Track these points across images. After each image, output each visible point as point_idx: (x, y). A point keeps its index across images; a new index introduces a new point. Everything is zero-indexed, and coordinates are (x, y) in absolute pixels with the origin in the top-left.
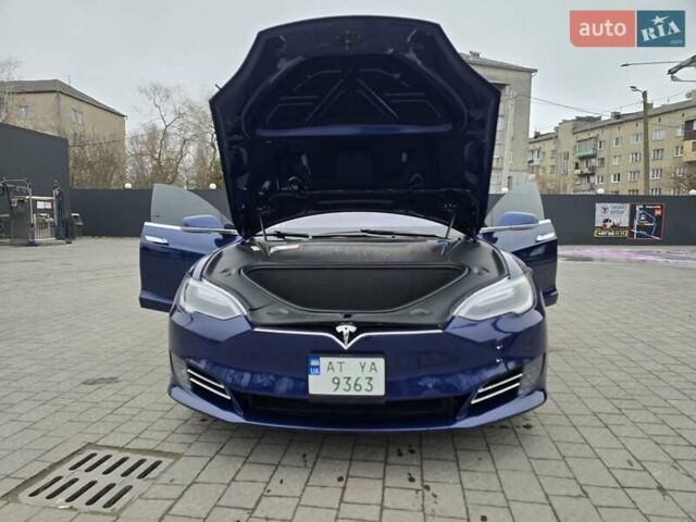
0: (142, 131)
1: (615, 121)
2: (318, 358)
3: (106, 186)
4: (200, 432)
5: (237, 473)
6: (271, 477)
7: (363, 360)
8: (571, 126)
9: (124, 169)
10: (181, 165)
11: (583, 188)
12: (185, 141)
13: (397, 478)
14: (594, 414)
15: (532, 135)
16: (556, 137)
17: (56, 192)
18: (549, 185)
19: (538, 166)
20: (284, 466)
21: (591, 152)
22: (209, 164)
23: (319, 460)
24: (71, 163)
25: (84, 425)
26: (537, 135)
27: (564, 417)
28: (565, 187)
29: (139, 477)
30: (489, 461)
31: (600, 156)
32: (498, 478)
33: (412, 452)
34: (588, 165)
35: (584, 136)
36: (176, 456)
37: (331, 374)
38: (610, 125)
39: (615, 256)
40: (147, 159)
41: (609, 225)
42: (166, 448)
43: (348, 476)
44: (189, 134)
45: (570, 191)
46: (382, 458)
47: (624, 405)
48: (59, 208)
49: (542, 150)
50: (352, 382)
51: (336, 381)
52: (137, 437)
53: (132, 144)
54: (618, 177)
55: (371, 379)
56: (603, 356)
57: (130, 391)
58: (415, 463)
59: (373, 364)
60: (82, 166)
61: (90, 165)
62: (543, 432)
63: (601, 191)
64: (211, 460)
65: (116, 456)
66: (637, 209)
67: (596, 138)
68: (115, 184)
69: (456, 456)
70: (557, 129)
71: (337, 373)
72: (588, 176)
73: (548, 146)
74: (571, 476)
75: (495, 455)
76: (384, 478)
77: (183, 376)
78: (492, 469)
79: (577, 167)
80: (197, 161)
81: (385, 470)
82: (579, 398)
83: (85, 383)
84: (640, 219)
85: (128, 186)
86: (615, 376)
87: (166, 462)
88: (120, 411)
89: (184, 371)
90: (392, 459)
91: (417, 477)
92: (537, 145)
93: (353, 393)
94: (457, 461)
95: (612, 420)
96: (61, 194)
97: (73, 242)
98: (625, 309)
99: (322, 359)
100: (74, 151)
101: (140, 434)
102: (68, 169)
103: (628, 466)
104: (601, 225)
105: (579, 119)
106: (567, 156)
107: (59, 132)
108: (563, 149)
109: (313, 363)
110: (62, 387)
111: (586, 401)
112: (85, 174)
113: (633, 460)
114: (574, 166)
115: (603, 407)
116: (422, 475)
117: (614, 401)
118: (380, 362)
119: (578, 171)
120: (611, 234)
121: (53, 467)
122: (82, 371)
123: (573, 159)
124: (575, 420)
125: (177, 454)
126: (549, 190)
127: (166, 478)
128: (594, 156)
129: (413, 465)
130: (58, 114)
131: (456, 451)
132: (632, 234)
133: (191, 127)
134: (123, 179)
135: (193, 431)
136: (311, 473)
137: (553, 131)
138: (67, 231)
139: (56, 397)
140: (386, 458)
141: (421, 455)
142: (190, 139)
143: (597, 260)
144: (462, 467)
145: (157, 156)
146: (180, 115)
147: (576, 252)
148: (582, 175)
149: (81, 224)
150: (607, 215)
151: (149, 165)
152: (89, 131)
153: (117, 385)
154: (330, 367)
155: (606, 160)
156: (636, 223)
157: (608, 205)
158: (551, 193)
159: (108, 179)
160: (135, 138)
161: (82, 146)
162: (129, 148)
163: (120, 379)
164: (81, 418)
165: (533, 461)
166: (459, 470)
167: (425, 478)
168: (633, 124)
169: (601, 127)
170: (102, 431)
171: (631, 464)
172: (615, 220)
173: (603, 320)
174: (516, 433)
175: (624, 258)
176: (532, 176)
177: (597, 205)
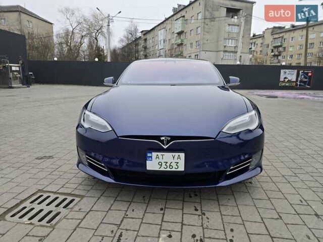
0: (61, 32)
1: (292, 29)
2: (151, 153)
3: (45, 59)
4: (93, 184)
5: (111, 206)
6: (128, 208)
7: (174, 154)
8: (271, 31)
9: (53, 51)
10: (81, 49)
11: (275, 62)
12: (82, 36)
13: (189, 209)
14: (283, 176)
15: (252, 35)
16: (263, 36)
17: (21, 62)
18: (258, 60)
19: (254, 51)
20: (134, 202)
21: (279, 44)
22: (94, 49)
23: (151, 199)
24: (27, 48)
25: (36, 180)
26: (254, 35)
27: (269, 178)
28: (266, 61)
29: (64, 207)
30: (233, 200)
31: (284, 46)
32: (238, 209)
33: (196, 195)
34: (278, 51)
35: (277, 36)
36: (82, 197)
37: (158, 161)
38: (289, 31)
39: (289, 95)
40: (64, 46)
41: (286, 80)
42: (77, 192)
43: (165, 208)
44: (84, 33)
45: (268, 63)
46: (182, 199)
47: (297, 171)
48: (23, 69)
49: (256, 43)
50: (168, 165)
51: (160, 164)
52: (62, 187)
53: (57, 38)
54: (292, 56)
55: (178, 163)
56: (286, 146)
57: (59, 163)
58: (197, 201)
59: (179, 156)
60: (33, 49)
61: (37, 48)
62: (259, 186)
63: (284, 64)
64: (98, 199)
65: (53, 197)
66: (300, 72)
67: (282, 37)
68: (50, 58)
69: (217, 198)
70: (264, 32)
71: (161, 160)
72: (277, 56)
73: (259, 41)
74: (273, 208)
75: (236, 197)
76: (183, 209)
77: (84, 158)
78: (235, 204)
79: (272, 52)
80: (88, 46)
81: (183, 205)
82: (275, 168)
83: (37, 159)
84: (301, 77)
85: (56, 59)
86: (293, 156)
87: (77, 199)
88: (54, 173)
89: (84, 156)
90: (186, 199)
91: (199, 208)
92: (254, 41)
93: (168, 169)
94: (218, 200)
95: (292, 179)
96: (23, 63)
97: (31, 87)
98: (295, 122)
99: (153, 153)
100: (29, 41)
101: (64, 185)
102: (26, 51)
103: (300, 203)
104: (283, 80)
105: (275, 28)
106: (268, 46)
107: (21, 32)
108: (266, 43)
109: (149, 155)
110: (26, 161)
111: (278, 169)
112: (35, 53)
113: (303, 200)
114: (271, 51)
115: (287, 172)
116: (201, 207)
117: (292, 169)
118: (182, 155)
119: (273, 54)
120: (287, 84)
121: (22, 202)
122: (36, 153)
123: (271, 47)
124: (274, 179)
125: (82, 195)
126: (258, 63)
127: (77, 208)
128: (280, 46)
129: (197, 202)
130: (20, 23)
131: (217, 195)
132: (297, 85)
133: (85, 29)
134: (53, 55)
135: (90, 184)
136: (147, 206)
137: (261, 33)
138: (27, 81)
139: (23, 166)
140: (184, 198)
141: (200, 196)
142: (85, 36)
143: (280, 97)
144: (220, 203)
145: (69, 44)
146: (79, 23)
147: (271, 93)
148: (275, 56)
149: (34, 77)
150: (286, 76)
151: (66, 49)
152: (35, 31)
153: (52, 160)
154: (157, 157)
155: (286, 48)
156: (299, 79)
157: (287, 71)
158: (260, 64)
159: (46, 55)
160: (58, 35)
161: (32, 39)
162: (56, 40)
163: (54, 157)
164: (35, 177)
165: (254, 200)
166: (219, 205)
167: (203, 209)
168: (300, 31)
169: (285, 32)
170: (46, 183)
171: (302, 202)
172: (290, 78)
173: (285, 128)
174: (246, 186)
175: (292, 96)
176: (251, 56)
177: (282, 70)
